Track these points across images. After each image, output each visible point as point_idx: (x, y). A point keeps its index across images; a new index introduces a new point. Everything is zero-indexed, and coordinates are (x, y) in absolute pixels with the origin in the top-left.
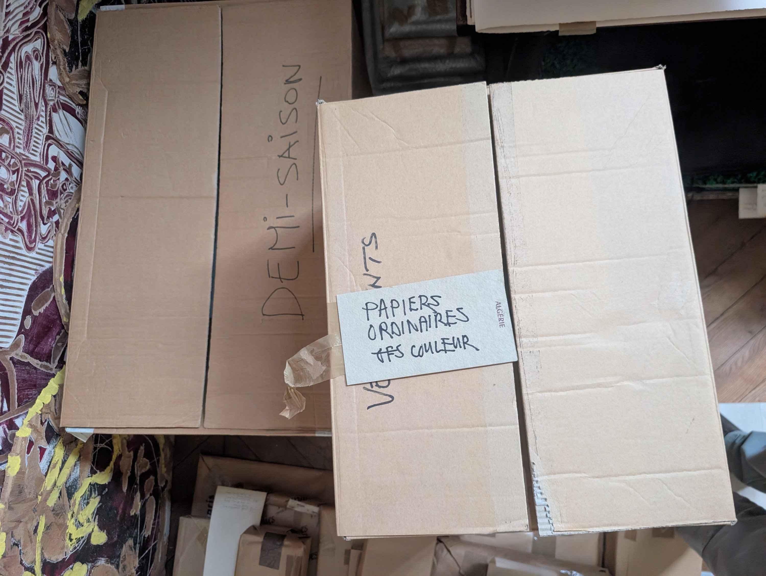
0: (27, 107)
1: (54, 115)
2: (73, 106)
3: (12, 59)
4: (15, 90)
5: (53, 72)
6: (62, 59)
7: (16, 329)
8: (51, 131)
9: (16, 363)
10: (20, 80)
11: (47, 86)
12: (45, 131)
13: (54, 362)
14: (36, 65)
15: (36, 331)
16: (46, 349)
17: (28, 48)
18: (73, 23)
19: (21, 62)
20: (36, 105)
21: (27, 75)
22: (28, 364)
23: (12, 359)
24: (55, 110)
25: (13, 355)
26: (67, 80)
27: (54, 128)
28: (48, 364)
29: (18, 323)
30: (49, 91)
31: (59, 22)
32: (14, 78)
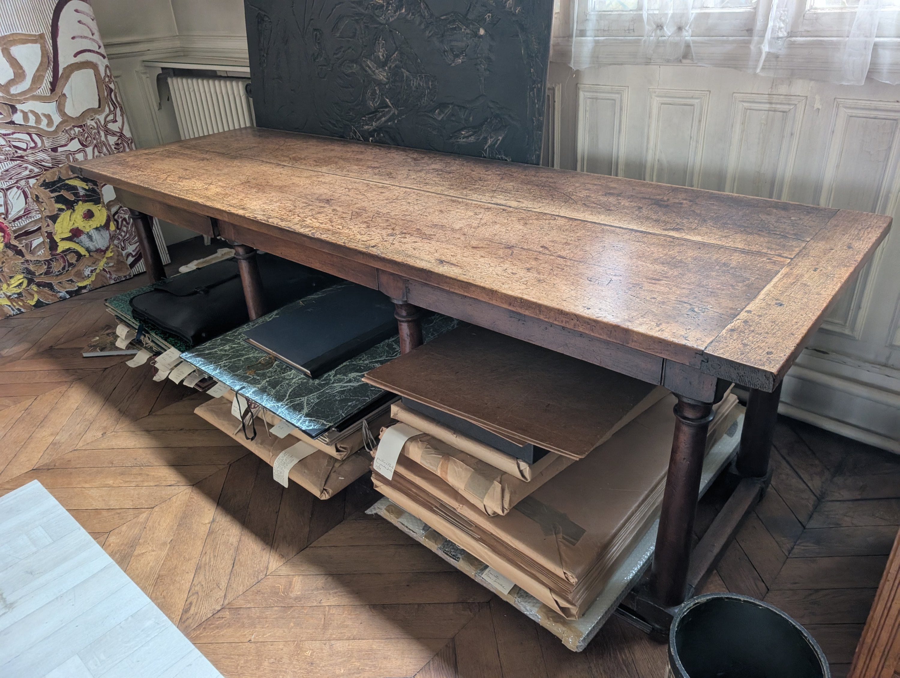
0: (6, 175)
1: (15, 189)
2: (30, 196)
3: (18, 162)
4: (7, 168)
5: (32, 181)
6: (41, 181)
8: (7, 190)
10: (13, 168)
11: (24, 180)
12: (4, 187)
14: (27, 172)
17: (30, 167)
18: (60, 180)
19: (21, 166)
20: (11, 179)
21: (19, 170)
24: (18, 188)
26: (36, 187)
27: (10, 191)
30: (23, 183)
31: (54, 173)
32: (11, 165)
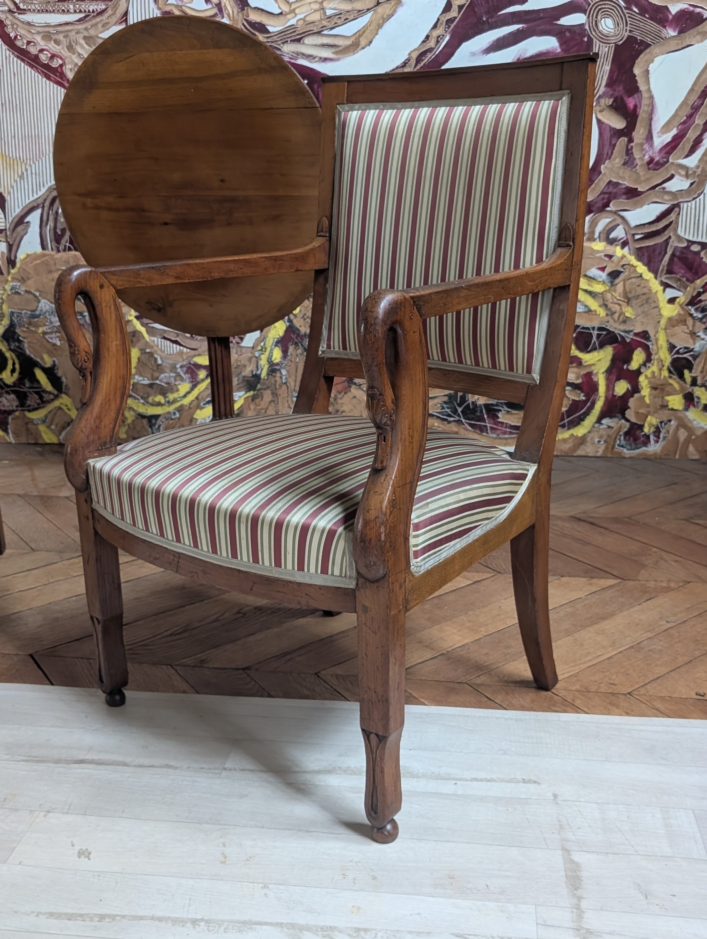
7: (691, 238)
9: (667, 242)
13: (666, 278)
15: (690, 256)
16: (676, 268)
22: (666, 253)
23: (670, 237)
25: (673, 238)
28: (665, 272)
29: (695, 239)
